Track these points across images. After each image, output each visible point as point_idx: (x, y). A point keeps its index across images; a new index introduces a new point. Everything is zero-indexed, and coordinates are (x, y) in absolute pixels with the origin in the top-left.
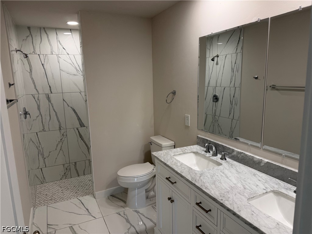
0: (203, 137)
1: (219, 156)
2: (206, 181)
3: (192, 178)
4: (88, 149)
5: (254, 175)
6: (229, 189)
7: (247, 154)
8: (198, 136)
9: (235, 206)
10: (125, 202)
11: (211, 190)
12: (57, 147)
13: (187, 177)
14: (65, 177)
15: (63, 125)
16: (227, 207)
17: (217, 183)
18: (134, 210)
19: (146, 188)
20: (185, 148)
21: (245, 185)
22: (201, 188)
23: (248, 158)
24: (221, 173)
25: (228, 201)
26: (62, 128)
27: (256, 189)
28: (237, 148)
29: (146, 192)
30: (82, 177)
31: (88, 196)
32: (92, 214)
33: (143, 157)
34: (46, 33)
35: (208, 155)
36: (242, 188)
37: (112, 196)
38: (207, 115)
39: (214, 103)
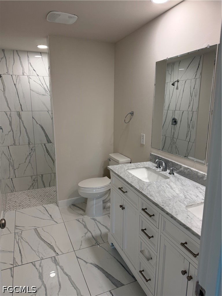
0: (156, 154)
1: (168, 171)
2: (151, 191)
3: (140, 187)
4: (54, 162)
5: (197, 188)
6: (171, 197)
7: (192, 170)
8: (151, 154)
9: (174, 211)
10: (84, 211)
11: (155, 197)
12: (26, 160)
13: (135, 187)
14: (32, 187)
15: (32, 141)
16: (167, 211)
17: (162, 192)
18: (92, 218)
19: (103, 199)
20: (139, 163)
21: (186, 195)
22: (146, 195)
23: (193, 173)
24: (167, 185)
25: (168, 206)
26: (30, 143)
27: (196, 199)
28: (185, 164)
29: (103, 203)
30: (47, 189)
31: (52, 204)
32: (54, 220)
33: (102, 173)
34: (19, 56)
35: (158, 170)
36: (183, 197)
37: (74, 205)
38: (166, 137)
39: (173, 126)
